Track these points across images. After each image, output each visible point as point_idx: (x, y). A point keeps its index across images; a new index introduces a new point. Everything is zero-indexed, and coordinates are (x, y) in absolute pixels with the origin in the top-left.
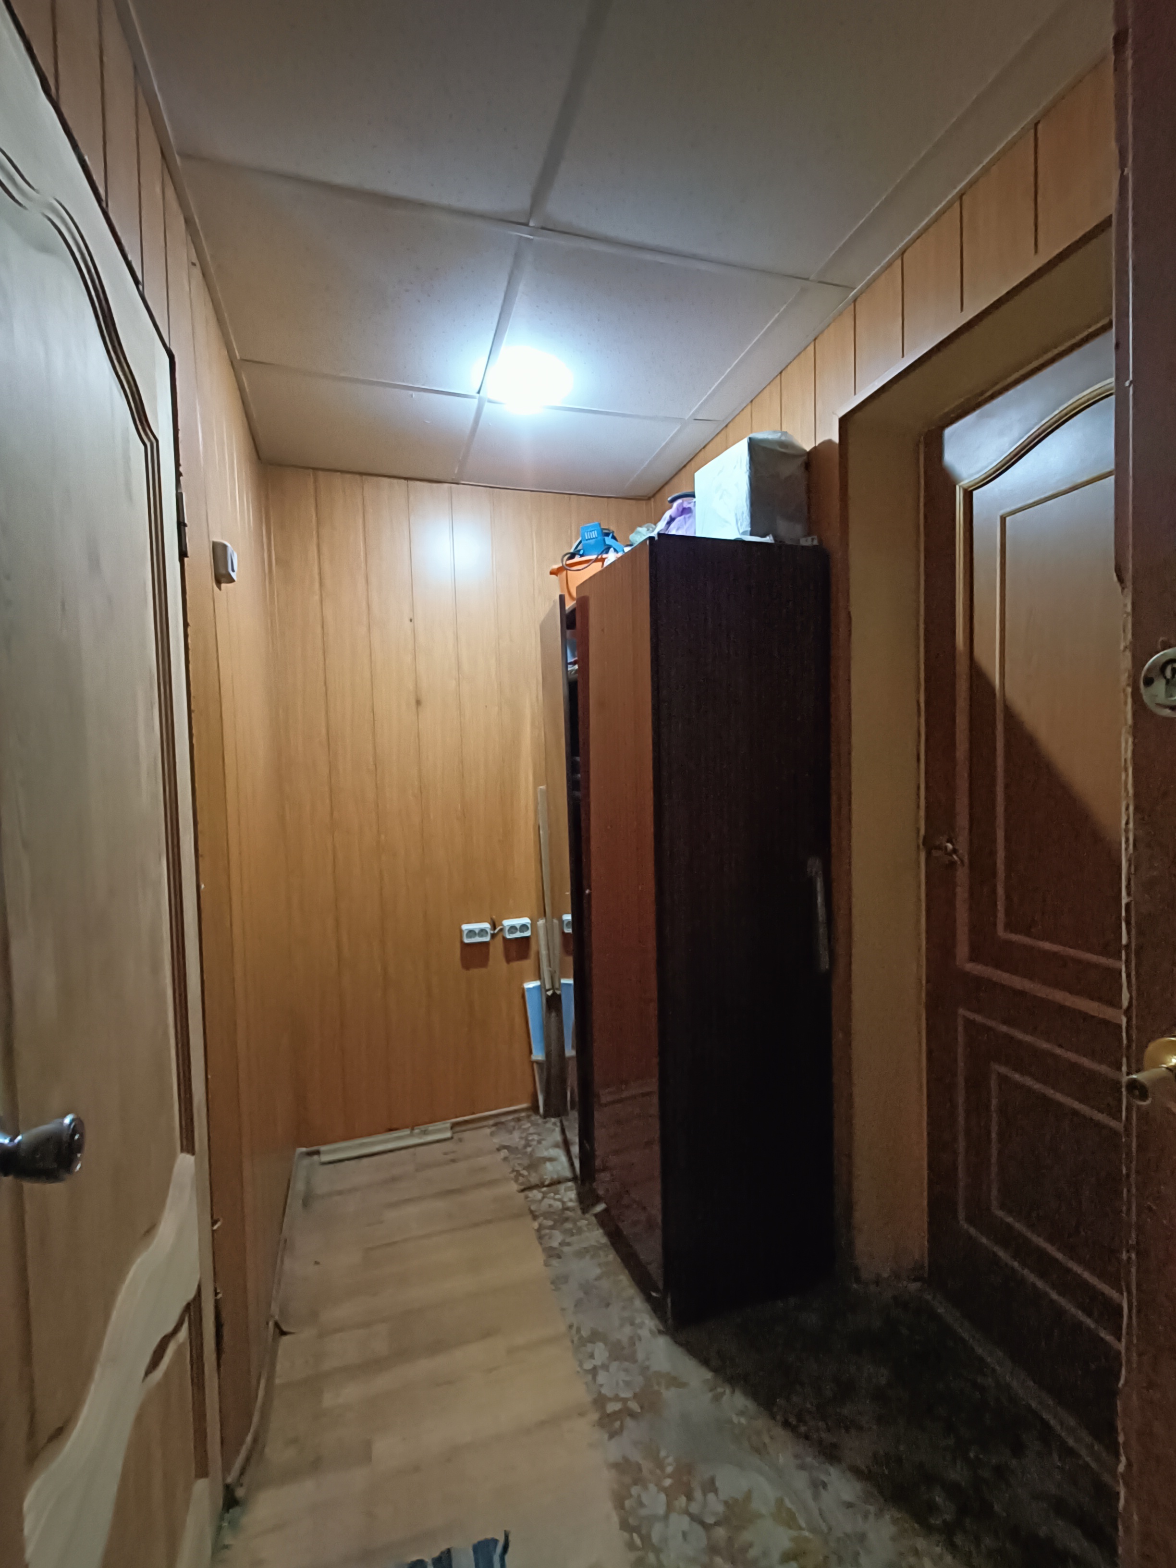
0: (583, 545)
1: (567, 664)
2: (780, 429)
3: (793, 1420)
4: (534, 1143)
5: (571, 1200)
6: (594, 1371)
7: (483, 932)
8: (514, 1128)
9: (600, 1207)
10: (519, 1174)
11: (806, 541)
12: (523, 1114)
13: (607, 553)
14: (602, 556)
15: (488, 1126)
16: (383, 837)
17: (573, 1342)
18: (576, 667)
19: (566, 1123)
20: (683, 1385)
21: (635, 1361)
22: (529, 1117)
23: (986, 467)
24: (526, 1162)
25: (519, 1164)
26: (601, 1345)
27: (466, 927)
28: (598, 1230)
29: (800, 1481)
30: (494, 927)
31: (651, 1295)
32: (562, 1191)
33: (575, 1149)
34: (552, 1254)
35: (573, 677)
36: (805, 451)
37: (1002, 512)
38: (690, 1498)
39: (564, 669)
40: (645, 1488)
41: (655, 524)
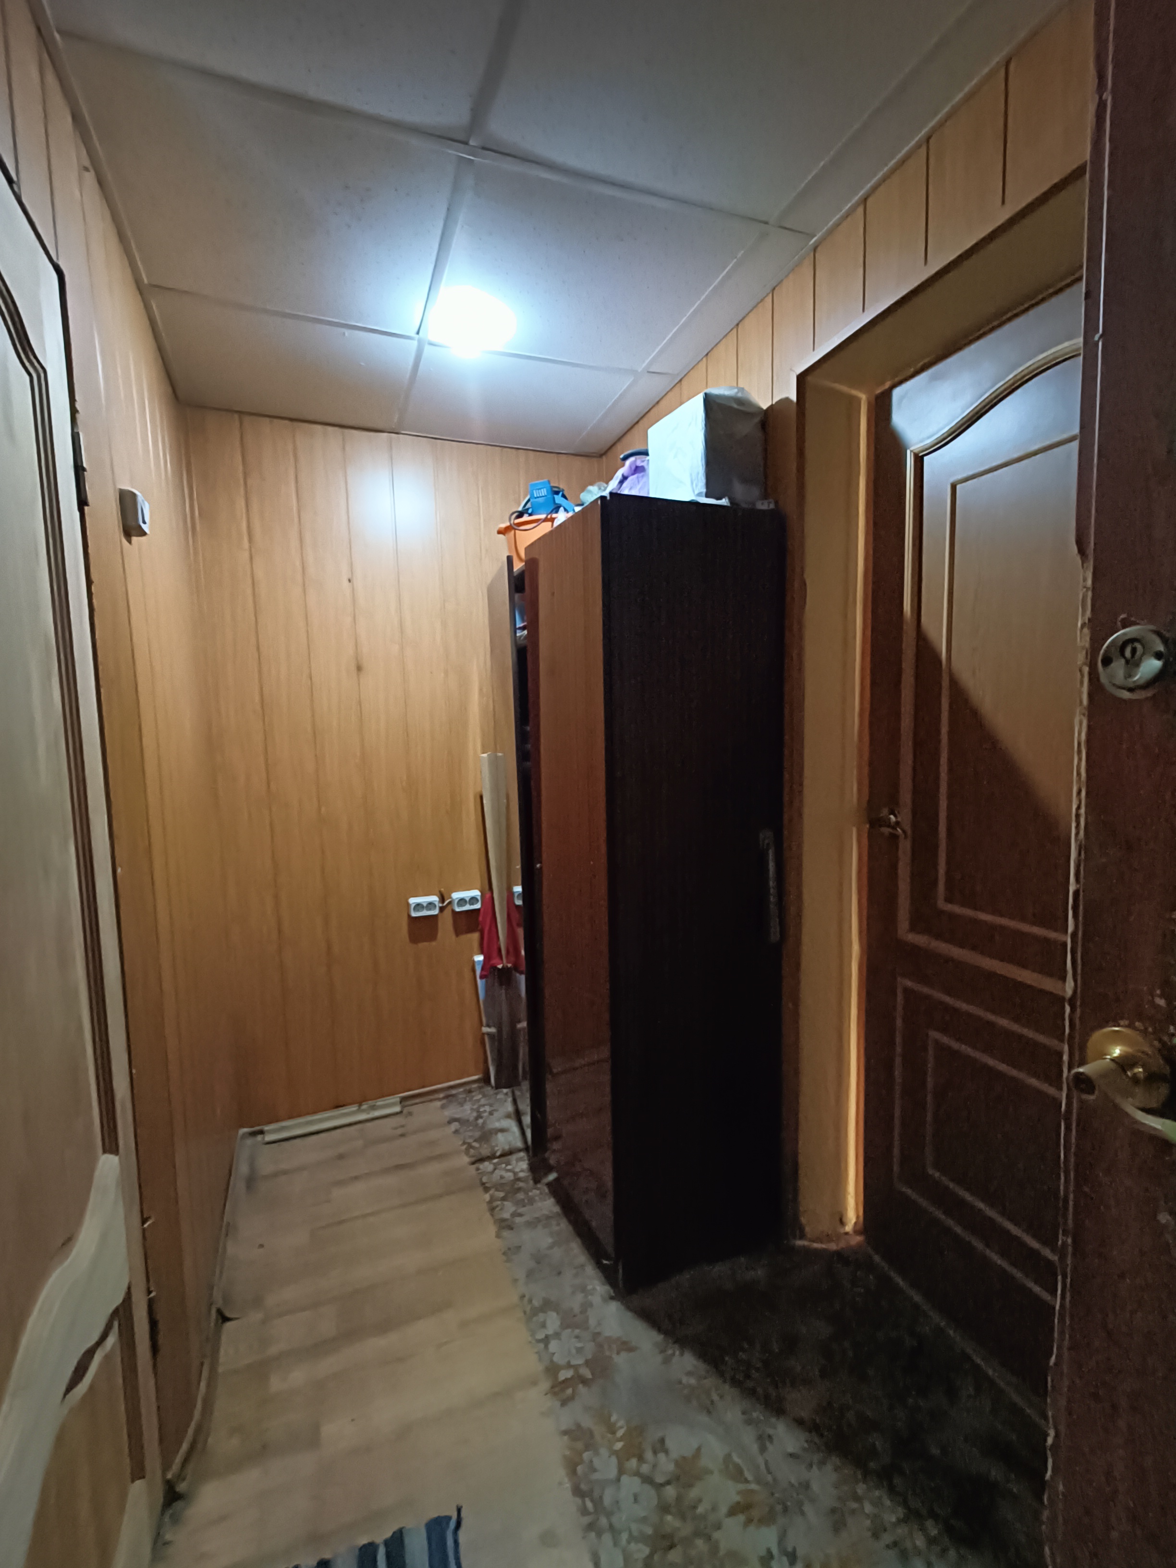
0: (531, 503)
1: (515, 629)
2: (735, 385)
3: (739, 1376)
4: (485, 1114)
5: (522, 1171)
6: (546, 1340)
7: (431, 905)
8: (465, 1101)
9: (552, 1177)
10: (470, 1146)
11: (762, 504)
12: (475, 1086)
13: (557, 512)
14: (551, 516)
15: (439, 1099)
16: (323, 809)
17: (525, 1313)
18: (526, 632)
19: (518, 1093)
20: (631, 1349)
21: (587, 1328)
22: (480, 1088)
23: (938, 432)
24: (477, 1134)
25: (471, 1137)
26: (554, 1314)
27: (413, 901)
28: (549, 1199)
29: (748, 1437)
30: (442, 899)
31: (602, 1263)
32: (514, 1162)
33: (527, 1120)
34: (504, 1225)
35: (522, 642)
36: (762, 409)
37: (953, 479)
38: (641, 1459)
39: (513, 634)
40: (597, 1453)
41: (607, 483)
